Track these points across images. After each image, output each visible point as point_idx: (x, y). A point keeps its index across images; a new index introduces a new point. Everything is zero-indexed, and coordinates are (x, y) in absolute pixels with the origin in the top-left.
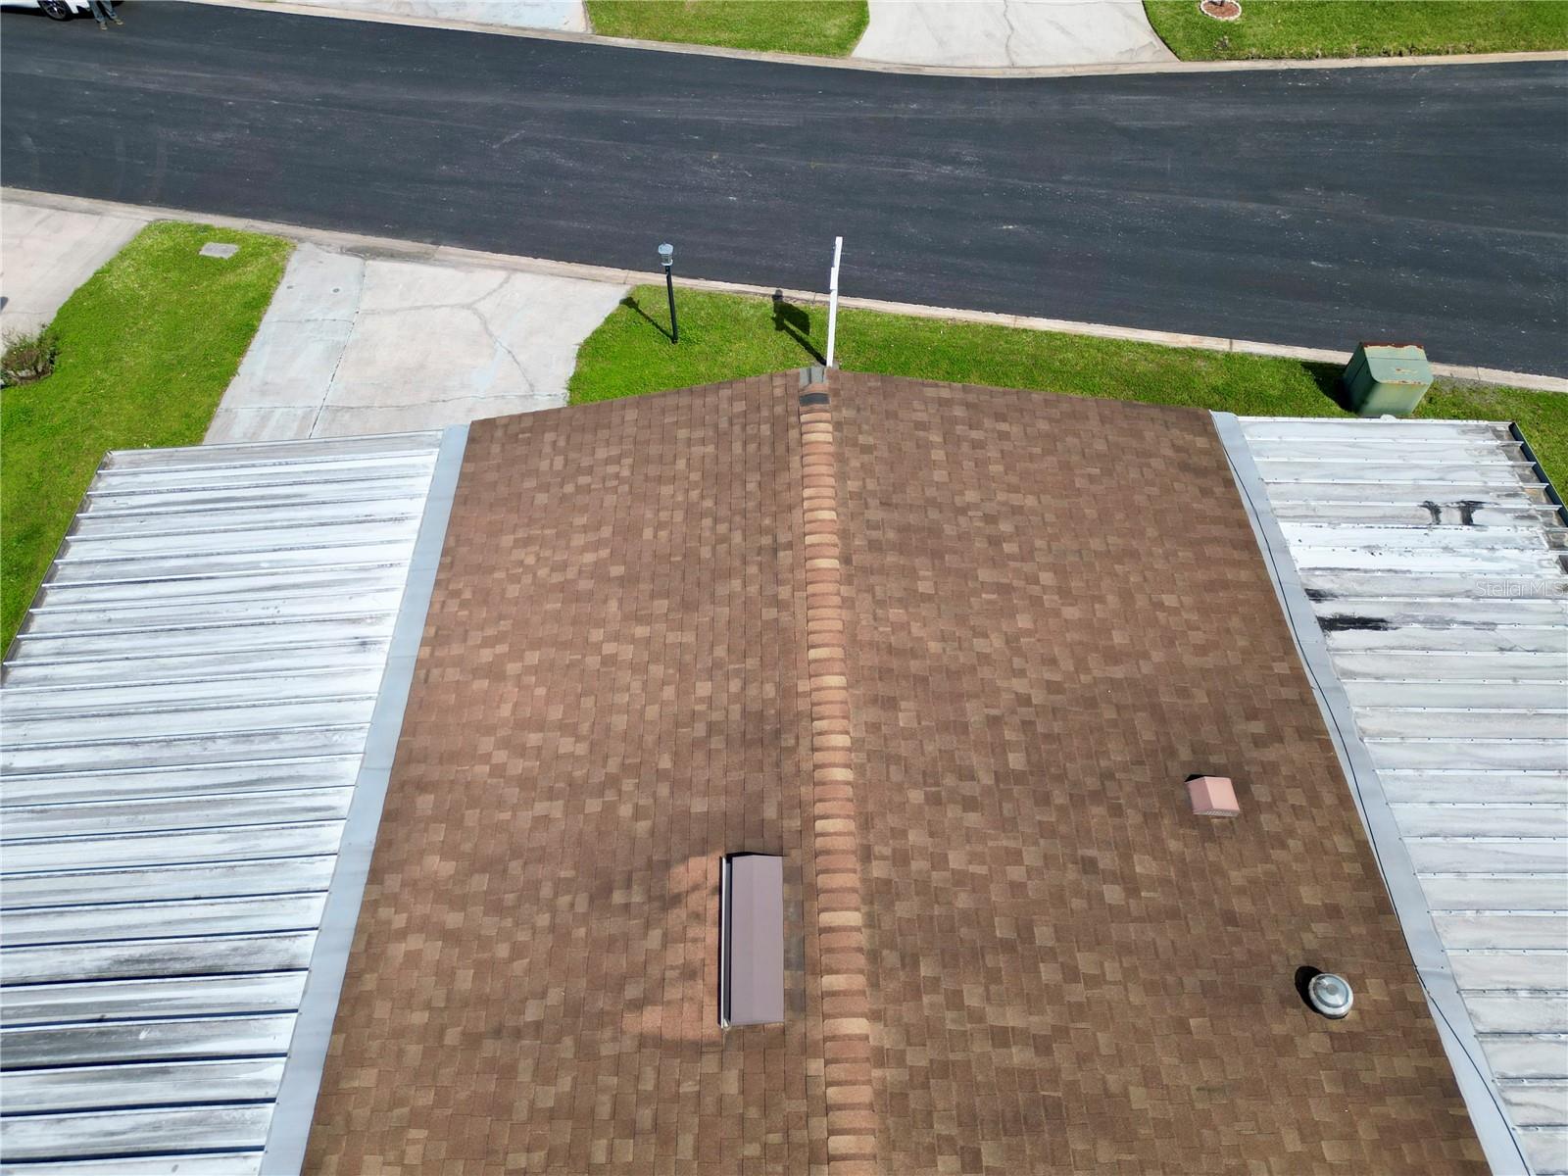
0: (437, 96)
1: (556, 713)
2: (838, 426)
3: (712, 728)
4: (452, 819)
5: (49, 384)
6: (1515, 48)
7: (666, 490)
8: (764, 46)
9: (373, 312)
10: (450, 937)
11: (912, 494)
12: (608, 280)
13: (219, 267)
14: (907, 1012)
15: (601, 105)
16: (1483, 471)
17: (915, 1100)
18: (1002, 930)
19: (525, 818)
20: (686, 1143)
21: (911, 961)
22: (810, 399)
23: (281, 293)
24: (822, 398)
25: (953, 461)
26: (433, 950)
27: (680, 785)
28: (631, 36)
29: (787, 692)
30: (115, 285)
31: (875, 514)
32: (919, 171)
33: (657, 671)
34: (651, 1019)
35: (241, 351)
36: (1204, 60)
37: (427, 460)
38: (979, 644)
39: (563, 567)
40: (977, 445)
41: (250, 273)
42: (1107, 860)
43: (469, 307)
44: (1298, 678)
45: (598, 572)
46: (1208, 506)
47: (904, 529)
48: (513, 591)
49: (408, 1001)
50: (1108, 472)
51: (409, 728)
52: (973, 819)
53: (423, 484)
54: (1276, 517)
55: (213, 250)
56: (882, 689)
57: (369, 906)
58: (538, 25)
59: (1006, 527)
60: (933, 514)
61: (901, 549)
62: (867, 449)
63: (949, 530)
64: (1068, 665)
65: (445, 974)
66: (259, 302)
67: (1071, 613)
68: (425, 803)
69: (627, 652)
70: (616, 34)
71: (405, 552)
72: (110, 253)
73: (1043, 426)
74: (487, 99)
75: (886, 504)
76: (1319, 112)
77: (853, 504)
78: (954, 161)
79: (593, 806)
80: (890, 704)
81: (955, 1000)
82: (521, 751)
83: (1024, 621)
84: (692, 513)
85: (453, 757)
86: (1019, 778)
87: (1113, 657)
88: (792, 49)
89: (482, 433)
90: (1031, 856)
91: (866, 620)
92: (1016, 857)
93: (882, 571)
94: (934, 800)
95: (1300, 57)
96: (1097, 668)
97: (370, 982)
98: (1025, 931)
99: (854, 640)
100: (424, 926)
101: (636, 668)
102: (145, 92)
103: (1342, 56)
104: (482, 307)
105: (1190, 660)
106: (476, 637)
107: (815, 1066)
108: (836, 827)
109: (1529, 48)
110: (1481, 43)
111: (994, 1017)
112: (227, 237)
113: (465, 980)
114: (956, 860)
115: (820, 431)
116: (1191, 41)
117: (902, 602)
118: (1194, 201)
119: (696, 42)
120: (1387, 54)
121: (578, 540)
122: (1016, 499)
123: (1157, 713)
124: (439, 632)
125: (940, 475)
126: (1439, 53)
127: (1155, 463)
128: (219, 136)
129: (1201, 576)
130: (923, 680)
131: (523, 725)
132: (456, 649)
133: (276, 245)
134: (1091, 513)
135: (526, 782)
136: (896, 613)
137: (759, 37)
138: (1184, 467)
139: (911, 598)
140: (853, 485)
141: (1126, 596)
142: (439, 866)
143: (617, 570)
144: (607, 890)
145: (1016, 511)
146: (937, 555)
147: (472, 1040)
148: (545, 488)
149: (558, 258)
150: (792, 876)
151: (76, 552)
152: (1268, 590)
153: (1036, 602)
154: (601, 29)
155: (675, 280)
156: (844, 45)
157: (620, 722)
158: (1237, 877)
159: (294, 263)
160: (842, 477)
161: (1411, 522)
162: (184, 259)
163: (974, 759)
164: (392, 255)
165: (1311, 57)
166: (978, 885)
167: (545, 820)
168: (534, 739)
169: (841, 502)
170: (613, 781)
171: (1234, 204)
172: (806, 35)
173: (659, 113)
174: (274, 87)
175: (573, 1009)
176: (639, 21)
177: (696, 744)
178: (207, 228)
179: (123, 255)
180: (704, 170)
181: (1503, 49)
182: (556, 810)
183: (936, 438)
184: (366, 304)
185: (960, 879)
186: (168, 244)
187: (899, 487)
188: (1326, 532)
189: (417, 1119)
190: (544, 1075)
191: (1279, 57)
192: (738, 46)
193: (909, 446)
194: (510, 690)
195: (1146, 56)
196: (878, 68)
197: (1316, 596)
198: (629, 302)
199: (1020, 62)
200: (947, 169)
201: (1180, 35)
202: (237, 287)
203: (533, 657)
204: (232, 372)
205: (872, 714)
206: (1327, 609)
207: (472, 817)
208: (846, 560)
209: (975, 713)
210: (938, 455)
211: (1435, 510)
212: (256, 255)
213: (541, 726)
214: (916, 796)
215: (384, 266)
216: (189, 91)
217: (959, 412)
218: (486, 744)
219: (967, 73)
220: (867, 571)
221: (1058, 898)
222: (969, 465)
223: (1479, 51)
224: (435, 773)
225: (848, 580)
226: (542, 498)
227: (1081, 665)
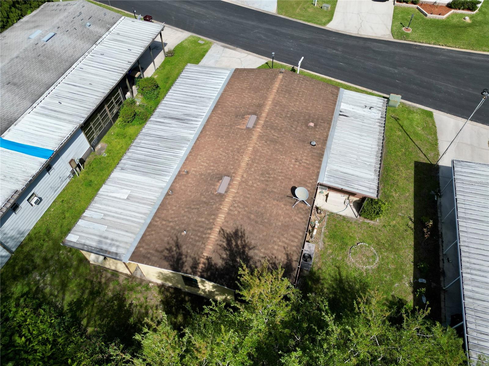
0: (244, 21)
1: (237, 100)
2: (283, 76)
3: (254, 105)
4: (222, 108)
5: (172, 58)
6: (470, 49)
7: (258, 80)
8: (309, 22)
9: (224, 56)
10: (219, 118)
11: (290, 86)
12: (265, 59)
13: (201, 45)
14: (265, 131)
15: (274, 28)
16: (377, 104)
17: (263, 137)
18: (279, 128)
19: (230, 109)
20: (239, 135)
21: (267, 127)
22: (281, 72)
23: (210, 51)
24: (283, 73)
25: (297, 84)
26: (217, 118)
27: (248, 109)
28: (284, 15)
29: (264, 102)
30: (184, 44)
31: (284, 87)
32: (329, 51)
33: (250, 98)
34: (239, 127)
35: (202, 58)
36: (399, 39)
37: (228, 72)
38: (291, 104)
39: (242, 86)
40: (302, 83)
41: (205, 47)
42: (294, 126)
43: (240, 59)
44: (332, 119)
45: (246, 88)
46: (332, 98)
47: (287, 90)
48: (235, 88)
49: (214, 122)
50: (319, 91)
51: (219, 99)
52: (280, 119)
53: (227, 75)
54: (341, 102)
55: (200, 42)
56: (275, 105)
57: (211, 114)
58: (267, 10)
59: (301, 93)
60: (292, 89)
61: (285, 92)
62: (286, 80)
63: (293, 91)
64: (301, 109)
65: (218, 120)
66: (206, 51)
67: (304, 104)
68: (219, 106)
69: (247, 96)
70: (281, 14)
71: (223, 82)
72: (183, 39)
73: (313, 83)
74: (253, 23)
75: (286, 86)
76: (417, 54)
77: (281, 86)
78: (337, 50)
79: (238, 109)
80: (276, 106)
81: (270, 131)
82: (232, 103)
83: (297, 103)
84: (260, 83)
85: (224, 103)
86: (288, 117)
87: (307, 110)
88: (315, 23)
89: (237, 70)
90: (286, 124)
91: (277, 97)
92: (284, 123)
93: (282, 93)
94: (277, 116)
95: (420, 42)
96: (305, 110)
97: (210, 120)
98: (281, 129)
99: (274, 99)
100: (217, 116)
101: (247, 98)
102: (194, 12)
103: (430, 44)
104: (241, 59)
105: (318, 113)
106: (229, 92)
107: (254, 132)
108: (264, 115)
109: (472, 50)
110: (462, 47)
111: (274, 134)
112: (203, 40)
113: (220, 121)
114: (276, 121)
115: (281, 76)
116: (397, 35)
117: (283, 97)
118: (380, 66)
119: (296, 19)
120: (440, 45)
121: (245, 84)
122: (304, 91)
123: (310, 116)
124: (225, 91)
125: (295, 85)
126: (451, 47)
127: (327, 92)
128: (205, 22)
129: (325, 105)
130: (281, 105)
131: (232, 101)
132: (227, 93)
133: (211, 43)
134: (314, 95)
135: (231, 106)
136: (281, 98)
137: (309, 20)
138: (331, 93)
139: (284, 97)
140: (282, 83)
141: (313, 104)
142: (220, 112)
143: (248, 88)
144: (237, 116)
145: (303, 92)
146: (290, 94)
147: (220, 125)
148: (243, 77)
149: (257, 53)
150: (257, 118)
151: (182, 74)
152: (334, 109)
153: (300, 102)
154: (278, 13)
155: (274, 61)
156: (325, 24)
157: (244, 102)
158: (309, 133)
159: (213, 46)
160: (281, 82)
161: (362, 107)
162: (195, 42)
163: (283, 114)
164: (229, 48)
165: (422, 43)
166: (277, 124)
167: (232, 110)
168: (233, 102)
169: (280, 85)
170: (241, 108)
171: (388, 68)
172: (318, 21)
173: (284, 31)
174: (216, 15)
175: (231, 125)
176: (286, 13)
177: (252, 106)
178: (200, 38)
179: (186, 40)
180: (289, 43)
181: (466, 49)
182: (234, 109)
183: (297, 81)
184: (223, 55)
185: (276, 123)
186: (193, 39)
187: (288, 85)
188: (348, 105)
189: (213, 130)
190: (226, 129)
191: (415, 42)
192: (304, 21)
193: (292, 81)
194: (232, 98)
195: (387, 37)
196: (330, 30)
197: (341, 112)
198: (267, 63)
199: (360, 33)
200: (335, 51)
201: (396, 34)
202: (203, 48)
203: (236, 95)
204: (200, 61)
205: (273, 107)
206: (341, 113)
207: (224, 108)
208: (277, 91)
209: (286, 110)
210: (296, 83)
211: (366, 106)
212: (207, 44)
213: (234, 101)
214: (275, 115)
215: (227, 50)
216: (201, 13)
217: (302, 79)
218: (228, 102)
219: (348, 34)
220: (279, 93)
221: (286, 128)
222: (300, 85)
223: (461, 48)
224: (221, 104)
225: (276, 93)
226: (242, 78)
227: (302, 109)
